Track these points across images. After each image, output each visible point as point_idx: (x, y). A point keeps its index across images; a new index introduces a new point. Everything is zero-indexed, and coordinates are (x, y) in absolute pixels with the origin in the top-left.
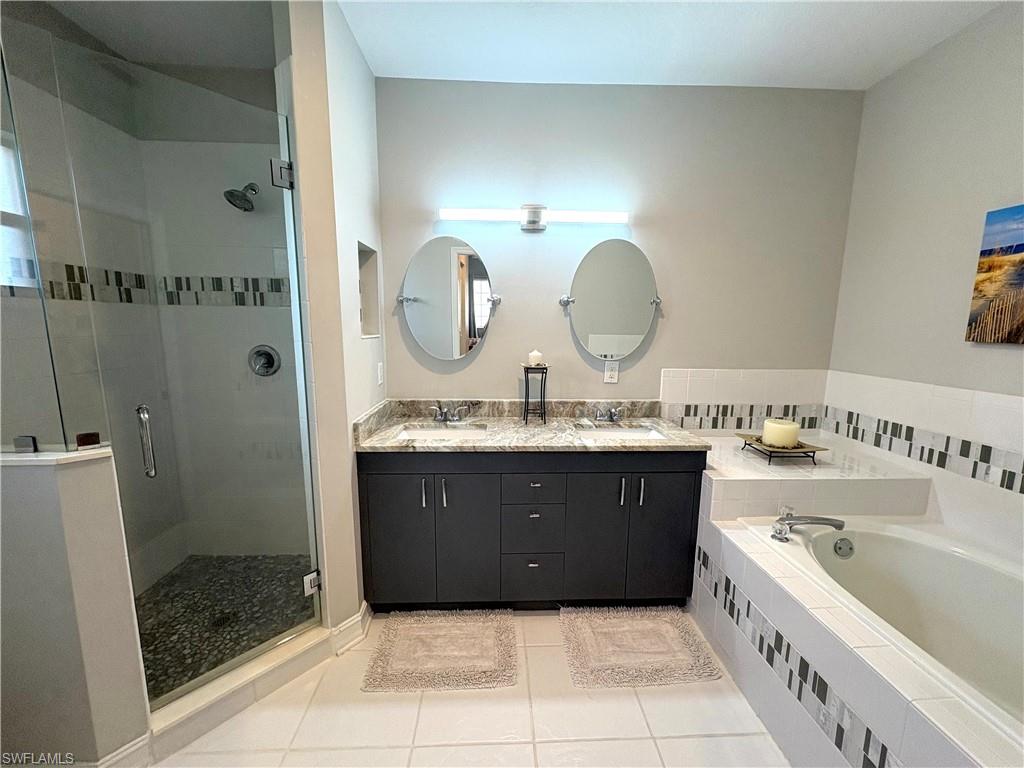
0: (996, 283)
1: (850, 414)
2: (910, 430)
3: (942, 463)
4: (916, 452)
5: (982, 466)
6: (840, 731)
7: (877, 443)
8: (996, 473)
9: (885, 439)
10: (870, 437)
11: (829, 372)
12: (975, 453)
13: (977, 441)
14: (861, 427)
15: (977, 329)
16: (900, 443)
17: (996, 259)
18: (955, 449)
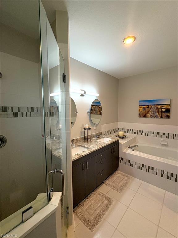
0: (141, 110)
1: (123, 129)
2: (132, 130)
3: (137, 134)
4: (134, 133)
5: (142, 133)
6: (157, 172)
7: (128, 133)
8: (144, 134)
9: (129, 132)
10: (127, 132)
11: (118, 122)
12: (141, 132)
13: (141, 130)
14: (125, 131)
15: (140, 116)
16: (131, 132)
17: (141, 107)
18: (139, 131)
